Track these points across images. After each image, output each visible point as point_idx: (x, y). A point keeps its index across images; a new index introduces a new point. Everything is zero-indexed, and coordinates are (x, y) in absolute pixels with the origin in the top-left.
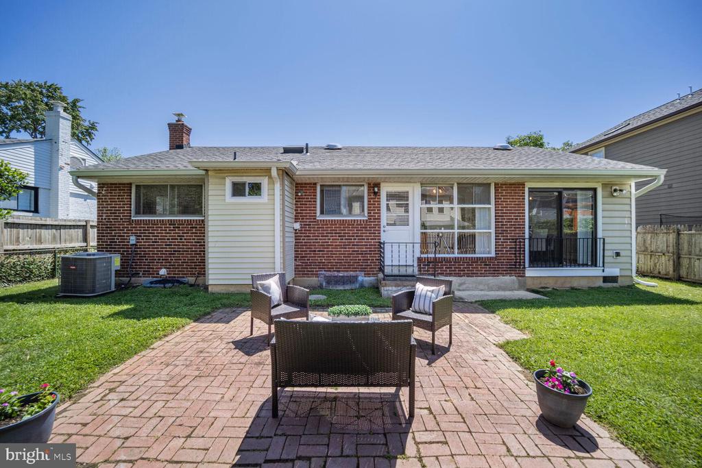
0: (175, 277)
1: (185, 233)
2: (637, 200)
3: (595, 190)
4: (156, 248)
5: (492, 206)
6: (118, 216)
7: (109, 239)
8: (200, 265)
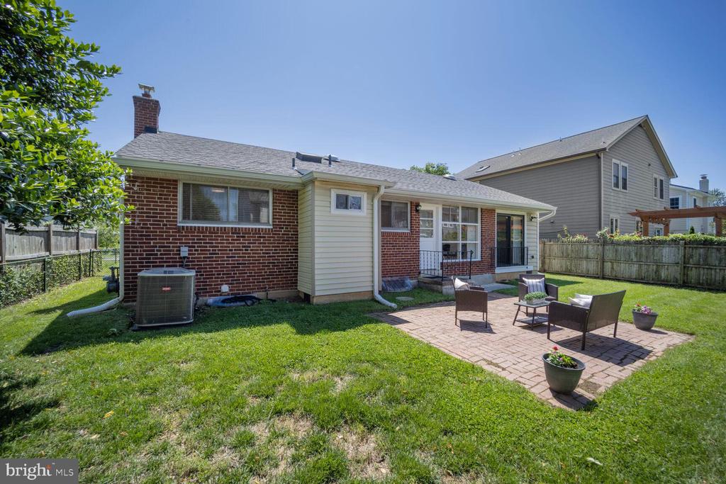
0: (239, 294)
1: (252, 243)
2: (540, 223)
3: (523, 216)
4: (215, 261)
5: (479, 225)
6: (159, 221)
7: (144, 251)
8: (269, 278)
